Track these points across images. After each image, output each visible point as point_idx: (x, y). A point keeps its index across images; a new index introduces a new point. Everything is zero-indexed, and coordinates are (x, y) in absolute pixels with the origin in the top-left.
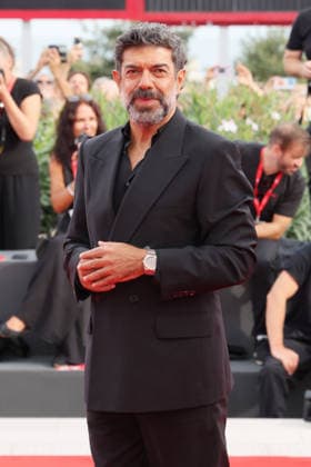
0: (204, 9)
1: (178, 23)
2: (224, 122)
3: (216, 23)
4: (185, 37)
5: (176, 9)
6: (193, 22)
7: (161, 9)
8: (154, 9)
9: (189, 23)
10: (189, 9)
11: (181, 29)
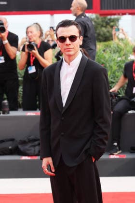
0: (125, 8)
1: (114, 14)
2: (130, 55)
3: (130, 14)
4: (118, 20)
5: (113, 9)
6: (121, 14)
7: (107, 9)
8: (105, 9)
9: (119, 14)
10: (119, 8)
11: (116, 17)
